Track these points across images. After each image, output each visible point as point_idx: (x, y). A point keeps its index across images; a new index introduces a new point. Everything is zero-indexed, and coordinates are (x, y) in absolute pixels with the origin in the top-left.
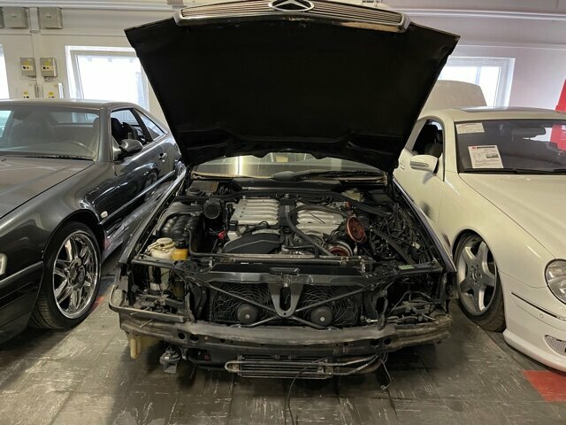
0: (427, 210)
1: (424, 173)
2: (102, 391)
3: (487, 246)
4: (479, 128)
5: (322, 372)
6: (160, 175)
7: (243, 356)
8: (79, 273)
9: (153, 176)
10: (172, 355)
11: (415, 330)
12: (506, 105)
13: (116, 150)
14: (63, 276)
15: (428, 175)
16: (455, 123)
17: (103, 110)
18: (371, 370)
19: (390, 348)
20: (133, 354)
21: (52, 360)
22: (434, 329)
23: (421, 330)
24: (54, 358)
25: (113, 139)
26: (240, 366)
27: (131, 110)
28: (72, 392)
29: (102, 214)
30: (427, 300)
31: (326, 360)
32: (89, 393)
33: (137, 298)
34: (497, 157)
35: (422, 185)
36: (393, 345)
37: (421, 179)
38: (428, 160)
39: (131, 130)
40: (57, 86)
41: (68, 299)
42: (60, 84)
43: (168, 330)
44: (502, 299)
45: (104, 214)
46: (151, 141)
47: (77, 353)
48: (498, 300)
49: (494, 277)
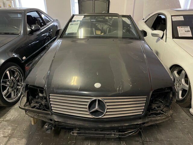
0: (157, 53)
1: (157, 38)
2: (22, 137)
3: (185, 72)
4: (181, 18)
5: (114, 135)
6: (51, 38)
7: (79, 128)
8: (14, 83)
9: (48, 39)
10: (48, 125)
11: (156, 118)
12: (188, 8)
13: (29, 29)
14: (7, 86)
15: (158, 39)
16: (172, 16)
17: (23, 12)
18: (135, 134)
19: (145, 126)
20: (33, 124)
21: (3, 121)
22: (165, 117)
23: (159, 118)
24: (5, 120)
25: (28, 25)
26: (77, 133)
27: (37, 11)
28: (10, 137)
29: (23, 58)
30: (162, 103)
31: (116, 131)
32: (17, 138)
33: (32, 101)
34: (189, 31)
35: (155, 43)
36: (146, 125)
37: (155, 40)
38: (159, 32)
39: (37, 20)
40: (11, 2)
41: (10, 94)
42: (12, 1)
43: (45, 117)
44: (191, 96)
45: (24, 58)
46: (46, 25)
47: (14, 118)
48: (189, 96)
49: (188, 86)
